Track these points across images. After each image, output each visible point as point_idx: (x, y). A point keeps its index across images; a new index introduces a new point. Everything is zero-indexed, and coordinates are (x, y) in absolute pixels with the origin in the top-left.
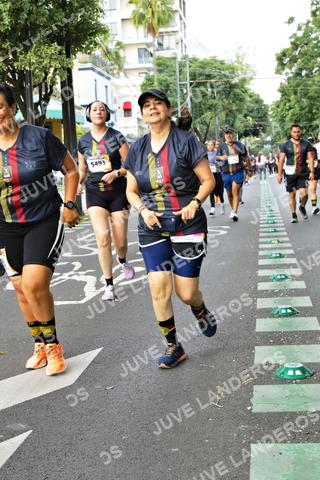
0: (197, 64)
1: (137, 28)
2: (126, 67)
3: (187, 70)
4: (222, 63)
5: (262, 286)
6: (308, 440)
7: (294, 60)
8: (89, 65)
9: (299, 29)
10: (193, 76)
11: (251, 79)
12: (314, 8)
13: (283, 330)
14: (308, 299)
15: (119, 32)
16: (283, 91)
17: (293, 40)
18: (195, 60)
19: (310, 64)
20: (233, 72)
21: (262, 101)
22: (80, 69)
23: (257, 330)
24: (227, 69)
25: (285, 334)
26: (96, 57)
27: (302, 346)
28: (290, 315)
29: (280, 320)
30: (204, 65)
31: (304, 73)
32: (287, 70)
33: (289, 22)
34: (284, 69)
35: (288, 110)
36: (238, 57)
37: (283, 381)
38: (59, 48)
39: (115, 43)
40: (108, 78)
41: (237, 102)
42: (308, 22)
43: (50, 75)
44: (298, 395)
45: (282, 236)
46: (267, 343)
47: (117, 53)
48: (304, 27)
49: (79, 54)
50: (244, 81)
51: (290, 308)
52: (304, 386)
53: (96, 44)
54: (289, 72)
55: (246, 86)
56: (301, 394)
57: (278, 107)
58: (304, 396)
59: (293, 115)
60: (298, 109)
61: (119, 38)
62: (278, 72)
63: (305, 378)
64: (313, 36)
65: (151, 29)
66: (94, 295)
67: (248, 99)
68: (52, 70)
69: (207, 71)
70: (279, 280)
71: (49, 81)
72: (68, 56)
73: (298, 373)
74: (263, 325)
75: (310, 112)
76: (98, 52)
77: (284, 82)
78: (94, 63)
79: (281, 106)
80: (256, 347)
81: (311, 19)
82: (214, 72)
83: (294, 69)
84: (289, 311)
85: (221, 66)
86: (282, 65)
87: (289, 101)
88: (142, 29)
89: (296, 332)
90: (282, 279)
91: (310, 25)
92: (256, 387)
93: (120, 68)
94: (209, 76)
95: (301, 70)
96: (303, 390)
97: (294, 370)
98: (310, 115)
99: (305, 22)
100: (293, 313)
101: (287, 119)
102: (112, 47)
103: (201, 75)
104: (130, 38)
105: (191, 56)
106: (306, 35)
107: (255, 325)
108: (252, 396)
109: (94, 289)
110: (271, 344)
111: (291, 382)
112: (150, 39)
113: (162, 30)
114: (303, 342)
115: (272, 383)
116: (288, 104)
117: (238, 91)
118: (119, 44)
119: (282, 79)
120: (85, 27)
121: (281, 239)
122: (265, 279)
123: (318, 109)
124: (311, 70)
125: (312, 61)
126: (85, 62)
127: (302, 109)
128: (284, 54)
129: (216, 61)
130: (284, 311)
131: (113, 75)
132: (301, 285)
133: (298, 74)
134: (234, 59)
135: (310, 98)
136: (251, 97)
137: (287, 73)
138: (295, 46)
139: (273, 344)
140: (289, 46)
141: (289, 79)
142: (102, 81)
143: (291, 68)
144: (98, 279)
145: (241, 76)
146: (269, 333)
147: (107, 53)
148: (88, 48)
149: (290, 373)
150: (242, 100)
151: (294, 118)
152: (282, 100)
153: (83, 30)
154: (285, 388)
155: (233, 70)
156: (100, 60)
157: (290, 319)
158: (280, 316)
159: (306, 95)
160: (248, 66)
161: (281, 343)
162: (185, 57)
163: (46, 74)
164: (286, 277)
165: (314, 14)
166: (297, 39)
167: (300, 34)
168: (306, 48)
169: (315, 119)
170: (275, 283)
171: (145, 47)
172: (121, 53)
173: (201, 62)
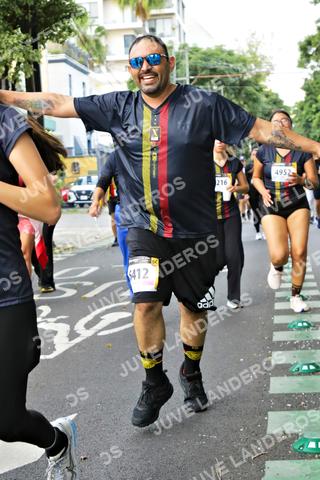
0: (199, 55)
1: (123, 9)
2: (108, 58)
3: (186, 63)
4: (230, 53)
5: (278, 336)
8: (62, 56)
10: (194, 71)
11: (268, 73)
13: (303, 391)
15: (100, 13)
16: (309, 89)
18: (196, 50)
20: (245, 65)
21: (281, 102)
22: (50, 62)
23: (271, 391)
24: (237, 61)
25: (307, 396)
26: (70, 46)
29: (300, 379)
30: (207, 56)
34: (308, 61)
35: (315, 113)
36: (250, 46)
37: (303, 456)
38: (23, 36)
39: (94, 28)
40: (86, 73)
41: (250, 103)
43: (12, 70)
46: (283, 408)
47: (97, 41)
49: (49, 44)
50: (258, 76)
51: (313, 364)
53: (70, 31)
55: (262, 83)
57: (302, 109)
61: (100, 22)
62: (301, 65)
65: (140, 11)
66: (66, 347)
67: (264, 99)
68: (14, 64)
69: (212, 64)
70: (300, 329)
71: (10, 77)
72: (35, 46)
74: (278, 385)
76: (73, 40)
78: (68, 54)
79: (306, 107)
80: (269, 413)
82: (221, 66)
84: (312, 367)
85: (229, 58)
86: (306, 56)
88: (129, 11)
90: (305, 328)
92: (268, 464)
93: (101, 61)
94: (214, 71)
101: (314, 124)
102: (91, 32)
103: (203, 69)
104: (114, 22)
105: (191, 45)
107: (268, 385)
108: (263, 475)
109: (67, 339)
110: (289, 409)
112: (139, 23)
113: (153, 12)
115: (289, 458)
116: (314, 106)
117: (250, 89)
118: (99, 29)
119: (307, 73)
120: (57, 9)
122: (283, 327)
126: (57, 53)
128: (309, 43)
129: (223, 52)
130: (305, 368)
131: (92, 67)
134: (246, 49)
136: (267, 96)
137: (313, 67)
139: (291, 409)
142: (78, 77)
144: (72, 327)
145: (255, 71)
146: (286, 394)
147: (85, 41)
148: (60, 35)
150: (256, 101)
152: (306, 101)
153: (53, 13)
154: (305, 465)
155: (244, 62)
156: (76, 50)
157: (313, 378)
158: (299, 374)
160: (263, 58)
161: (301, 408)
162: (184, 46)
163: (7, 68)
170: (295, 332)
171: (132, 33)
172: (103, 41)
173: (205, 53)
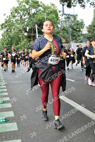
6: (6, 140)
7: (6, 26)
9: (7, 17)
12: (11, 12)
14: (8, 98)
17: (5, 20)
19: (11, 28)
27: (6, 112)
28: (3, 103)
31: (9, 30)
32: (4, 29)
33: (4, 15)
42: (10, 16)
44: (4, 127)
45: (2, 79)
48: (9, 17)
52: (5, 124)
54: (5, 30)
56: (5, 126)
58: (5, 127)
59: (6, 43)
60: (7, 41)
63: (6, 121)
64: (11, 20)
73: (4, 120)
75: (11, 42)
77: (3, 33)
81: (11, 15)
83: (6, 29)
87: (5, 39)
89: (4, 108)
91: (11, 16)
95: (8, 29)
96: (5, 125)
97: (3, 119)
98: (11, 43)
99: (9, 15)
100: (4, 102)
106: (9, 19)
111: (2, 123)
114: (6, 111)
121: (1, 80)
123: (13, 41)
124: (11, 30)
125: (12, 27)
127: (9, 41)
132: (7, 94)
133: (7, 31)
135: (11, 38)
138: (6, 22)
140: (4, 22)
141: (5, 32)
143: (5, 29)
149: (2, 120)
151: (6, 44)
159: (10, 37)
164: (2, 92)
165: (11, 13)
166: (7, 20)
167: (8, 19)
168: (9, 23)
169: (13, 44)
